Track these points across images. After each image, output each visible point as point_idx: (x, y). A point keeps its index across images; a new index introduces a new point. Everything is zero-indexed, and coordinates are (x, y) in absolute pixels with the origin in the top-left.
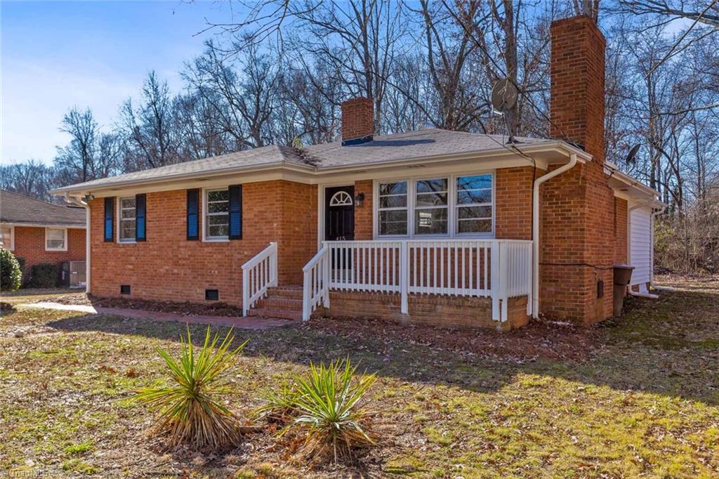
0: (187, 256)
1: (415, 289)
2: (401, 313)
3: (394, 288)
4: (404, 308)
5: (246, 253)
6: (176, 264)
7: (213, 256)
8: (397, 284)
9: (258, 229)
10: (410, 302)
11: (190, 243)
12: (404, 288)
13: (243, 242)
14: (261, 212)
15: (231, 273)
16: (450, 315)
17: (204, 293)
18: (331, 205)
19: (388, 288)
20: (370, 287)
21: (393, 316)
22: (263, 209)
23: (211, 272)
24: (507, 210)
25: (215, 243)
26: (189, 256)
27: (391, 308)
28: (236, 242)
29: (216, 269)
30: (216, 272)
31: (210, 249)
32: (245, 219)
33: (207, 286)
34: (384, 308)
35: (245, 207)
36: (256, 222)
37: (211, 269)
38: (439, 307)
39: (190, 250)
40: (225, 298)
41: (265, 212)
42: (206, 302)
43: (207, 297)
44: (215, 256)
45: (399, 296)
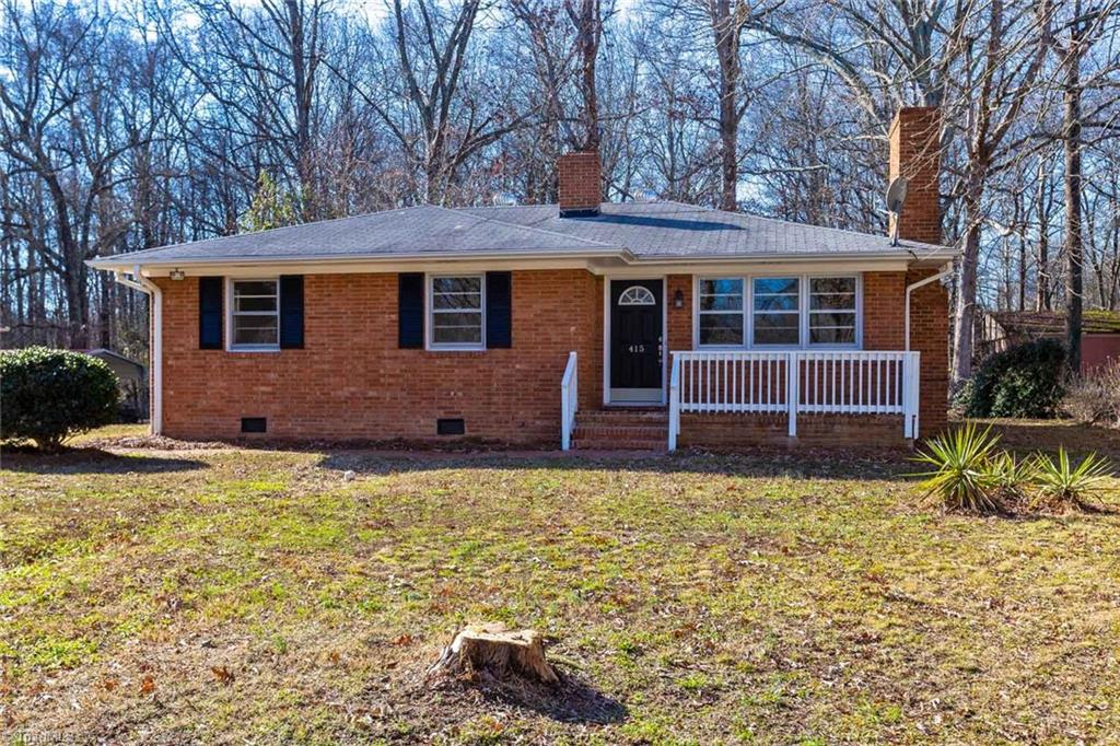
0: (398, 372)
1: (808, 408)
2: (787, 436)
3: (779, 408)
4: (792, 431)
5: (518, 366)
6: (374, 383)
7: (453, 371)
8: (782, 402)
9: (543, 334)
10: (799, 422)
11: (405, 352)
12: (793, 407)
13: (513, 352)
14: (546, 311)
15: (489, 394)
16: (851, 435)
17: (436, 425)
18: (620, 303)
19: (770, 408)
20: (744, 407)
21: (777, 439)
22: (551, 308)
23: (449, 394)
24: (878, 318)
25: (458, 352)
26: (402, 371)
27: (773, 431)
28: (500, 352)
29: (460, 390)
30: (460, 394)
31: (447, 361)
32: (516, 320)
33: (441, 414)
34: (764, 431)
35: (515, 303)
36: (537, 325)
37: (449, 391)
38: (836, 427)
39: (404, 363)
40: (478, 431)
41: (556, 311)
42: (438, 438)
43: (440, 431)
44: (456, 370)
45: (785, 416)
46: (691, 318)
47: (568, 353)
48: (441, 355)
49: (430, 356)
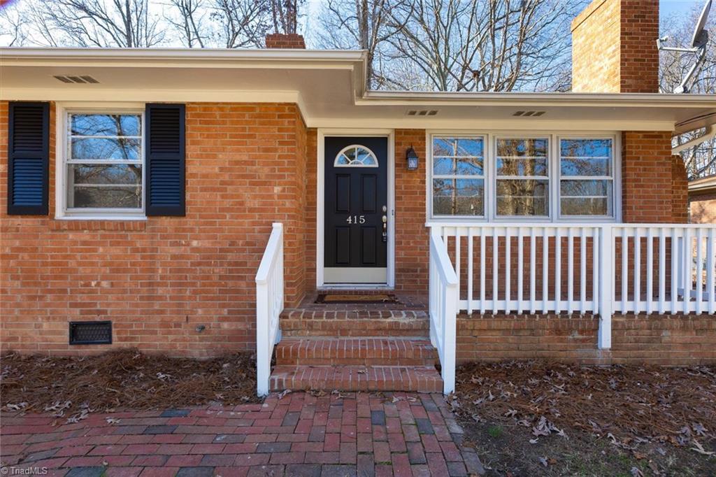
0: (7, 251)
1: (626, 306)
2: (596, 348)
3: (585, 306)
4: (606, 339)
5: (195, 243)
7: (95, 250)
8: (590, 296)
9: (232, 197)
10: (615, 326)
11: (18, 221)
12: (606, 304)
13: (188, 222)
14: (237, 163)
15: (150, 284)
16: (685, 345)
17: (67, 331)
18: (336, 164)
19: (572, 306)
20: (534, 306)
21: (581, 353)
22: (245, 158)
23: (88, 285)
25: (102, 222)
26: (13, 249)
27: (575, 340)
28: (166, 222)
29: (105, 278)
30: (105, 284)
31: (86, 235)
32: (194, 175)
33: (77, 315)
34: (561, 340)
35: (191, 150)
36: (223, 183)
37: (89, 278)
38: (664, 333)
39: (16, 237)
40: (132, 339)
41: (253, 164)
42: (71, 350)
43: (75, 339)
44: (101, 250)
45: (593, 319)
46: (424, 182)
47: (270, 224)
48: (76, 226)
49: (59, 227)
